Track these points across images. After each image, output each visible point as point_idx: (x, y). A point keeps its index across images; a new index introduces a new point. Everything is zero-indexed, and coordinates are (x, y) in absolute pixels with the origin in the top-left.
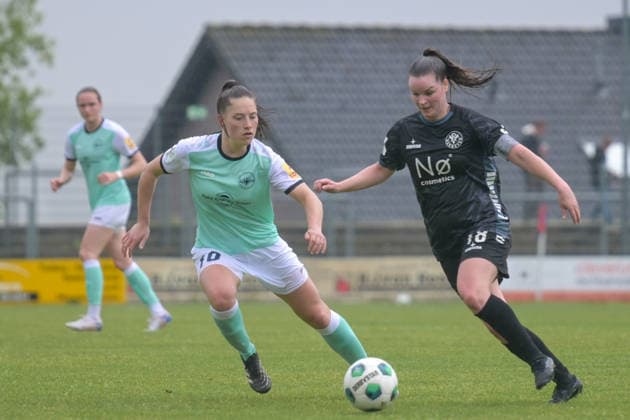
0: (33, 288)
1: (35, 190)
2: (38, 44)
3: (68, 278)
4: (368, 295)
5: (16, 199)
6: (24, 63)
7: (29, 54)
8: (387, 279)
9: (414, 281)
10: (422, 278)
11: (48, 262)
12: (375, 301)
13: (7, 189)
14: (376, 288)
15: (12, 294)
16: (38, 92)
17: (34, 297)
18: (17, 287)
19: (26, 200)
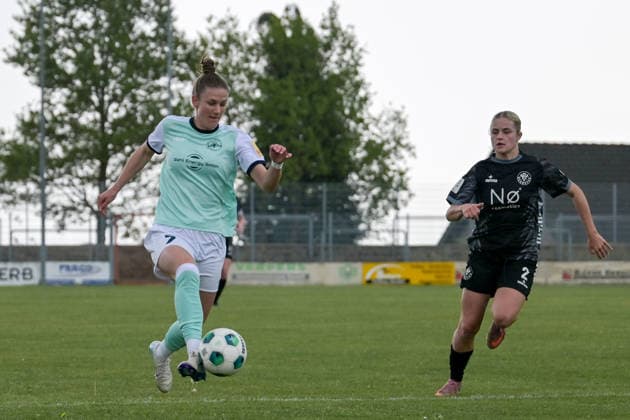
0: (408, 277)
1: (408, 227)
2: (409, 147)
3: (425, 272)
4: (580, 281)
5: (398, 231)
6: (402, 158)
7: (403, 152)
8: (589, 273)
9: (603, 274)
10: (607, 272)
11: (415, 264)
12: (583, 285)
13: (394, 225)
14: (585, 277)
15: (396, 280)
16: (407, 169)
17: (407, 281)
18: (399, 276)
19: (403, 231)
